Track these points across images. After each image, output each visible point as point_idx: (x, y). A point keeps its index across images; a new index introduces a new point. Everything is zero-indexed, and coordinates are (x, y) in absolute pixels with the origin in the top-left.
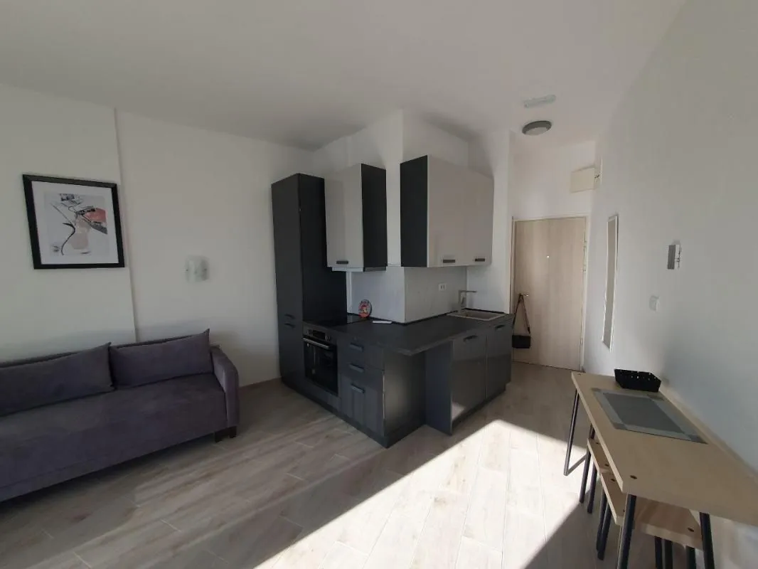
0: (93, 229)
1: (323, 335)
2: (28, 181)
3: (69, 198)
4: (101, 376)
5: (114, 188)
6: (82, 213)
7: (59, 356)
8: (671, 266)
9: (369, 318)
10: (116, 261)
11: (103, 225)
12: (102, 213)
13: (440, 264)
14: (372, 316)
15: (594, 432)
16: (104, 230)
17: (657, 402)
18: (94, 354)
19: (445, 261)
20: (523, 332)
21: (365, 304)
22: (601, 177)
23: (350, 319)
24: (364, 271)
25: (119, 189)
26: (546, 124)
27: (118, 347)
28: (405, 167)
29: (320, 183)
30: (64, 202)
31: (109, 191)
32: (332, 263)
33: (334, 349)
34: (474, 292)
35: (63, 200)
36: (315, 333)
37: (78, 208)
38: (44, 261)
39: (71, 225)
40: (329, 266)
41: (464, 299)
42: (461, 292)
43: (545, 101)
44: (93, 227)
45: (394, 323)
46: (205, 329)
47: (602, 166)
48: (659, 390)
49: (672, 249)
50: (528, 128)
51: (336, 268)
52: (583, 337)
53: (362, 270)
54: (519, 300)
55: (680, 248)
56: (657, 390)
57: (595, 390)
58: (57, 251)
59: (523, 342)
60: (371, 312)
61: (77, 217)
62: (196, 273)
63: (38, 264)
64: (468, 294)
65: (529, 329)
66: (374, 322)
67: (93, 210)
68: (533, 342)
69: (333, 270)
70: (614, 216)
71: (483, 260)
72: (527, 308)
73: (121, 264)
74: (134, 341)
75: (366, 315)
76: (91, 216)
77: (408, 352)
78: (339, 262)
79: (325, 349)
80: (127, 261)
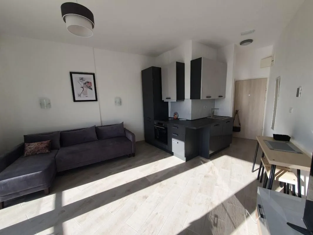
0: (88, 89)
1: (162, 124)
2: (71, 73)
3: (82, 79)
4: (94, 135)
5: (94, 74)
6: (85, 84)
7: (82, 129)
8: (297, 96)
9: (177, 119)
10: (95, 99)
11: (91, 87)
12: (91, 83)
13: (205, 98)
14: (178, 118)
15: (264, 154)
16: (91, 89)
17: (288, 144)
18: (91, 128)
19: (207, 97)
20: (237, 125)
21: (176, 114)
22: (274, 61)
23: (170, 119)
24: (177, 101)
25: (95, 75)
26: (250, 41)
27: (98, 127)
28: (192, 62)
29: (160, 69)
30: (81, 80)
31: (92, 76)
32: (164, 99)
33: (166, 129)
34: (218, 109)
35: (80, 79)
36: (159, 123)
37: (84, 82)
38: (76, 99)
39: (82, 88)
40: (163, 100)
41: (214, 112)
42: (212, 109)
43: (250, 32)
44: (89, 88)
45: (187, 120)
46: (122, 122)
47: (275, 56)
48: (290, 140)
49: (298, 89)
50: (242, 43)
51: (166, 100)
52: (263, 127)
53: (176, 101)
54: (236, 112)
55: (301, 89)
56: (289, 141)
57: (264, 140)
58: (79, 96)
59: (237, 129)
60: (178, 116)
61: (84, 85)
62: (118, 103)
63: (75, 101)
64: (215, 110)
65: (240, 124)
66: (180, 120)
67: (88, 82)
68: (241, 129)
69: (164, 101)
70: (278, 77)
71: (222, 96)
72: (239, 116)
73: (96, 100)
74: (101, 126)
75: (176, 118)
76: (87, 85)
77: (195, 128)
78: (167, 98)
79: (163, 129)
80: (98, 100)
